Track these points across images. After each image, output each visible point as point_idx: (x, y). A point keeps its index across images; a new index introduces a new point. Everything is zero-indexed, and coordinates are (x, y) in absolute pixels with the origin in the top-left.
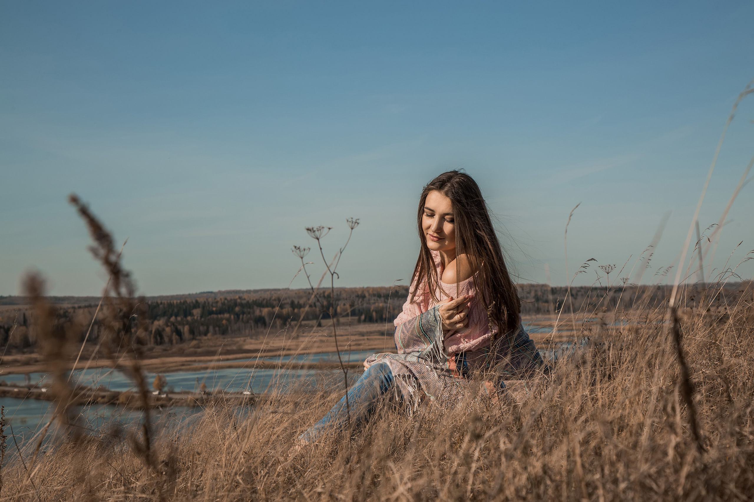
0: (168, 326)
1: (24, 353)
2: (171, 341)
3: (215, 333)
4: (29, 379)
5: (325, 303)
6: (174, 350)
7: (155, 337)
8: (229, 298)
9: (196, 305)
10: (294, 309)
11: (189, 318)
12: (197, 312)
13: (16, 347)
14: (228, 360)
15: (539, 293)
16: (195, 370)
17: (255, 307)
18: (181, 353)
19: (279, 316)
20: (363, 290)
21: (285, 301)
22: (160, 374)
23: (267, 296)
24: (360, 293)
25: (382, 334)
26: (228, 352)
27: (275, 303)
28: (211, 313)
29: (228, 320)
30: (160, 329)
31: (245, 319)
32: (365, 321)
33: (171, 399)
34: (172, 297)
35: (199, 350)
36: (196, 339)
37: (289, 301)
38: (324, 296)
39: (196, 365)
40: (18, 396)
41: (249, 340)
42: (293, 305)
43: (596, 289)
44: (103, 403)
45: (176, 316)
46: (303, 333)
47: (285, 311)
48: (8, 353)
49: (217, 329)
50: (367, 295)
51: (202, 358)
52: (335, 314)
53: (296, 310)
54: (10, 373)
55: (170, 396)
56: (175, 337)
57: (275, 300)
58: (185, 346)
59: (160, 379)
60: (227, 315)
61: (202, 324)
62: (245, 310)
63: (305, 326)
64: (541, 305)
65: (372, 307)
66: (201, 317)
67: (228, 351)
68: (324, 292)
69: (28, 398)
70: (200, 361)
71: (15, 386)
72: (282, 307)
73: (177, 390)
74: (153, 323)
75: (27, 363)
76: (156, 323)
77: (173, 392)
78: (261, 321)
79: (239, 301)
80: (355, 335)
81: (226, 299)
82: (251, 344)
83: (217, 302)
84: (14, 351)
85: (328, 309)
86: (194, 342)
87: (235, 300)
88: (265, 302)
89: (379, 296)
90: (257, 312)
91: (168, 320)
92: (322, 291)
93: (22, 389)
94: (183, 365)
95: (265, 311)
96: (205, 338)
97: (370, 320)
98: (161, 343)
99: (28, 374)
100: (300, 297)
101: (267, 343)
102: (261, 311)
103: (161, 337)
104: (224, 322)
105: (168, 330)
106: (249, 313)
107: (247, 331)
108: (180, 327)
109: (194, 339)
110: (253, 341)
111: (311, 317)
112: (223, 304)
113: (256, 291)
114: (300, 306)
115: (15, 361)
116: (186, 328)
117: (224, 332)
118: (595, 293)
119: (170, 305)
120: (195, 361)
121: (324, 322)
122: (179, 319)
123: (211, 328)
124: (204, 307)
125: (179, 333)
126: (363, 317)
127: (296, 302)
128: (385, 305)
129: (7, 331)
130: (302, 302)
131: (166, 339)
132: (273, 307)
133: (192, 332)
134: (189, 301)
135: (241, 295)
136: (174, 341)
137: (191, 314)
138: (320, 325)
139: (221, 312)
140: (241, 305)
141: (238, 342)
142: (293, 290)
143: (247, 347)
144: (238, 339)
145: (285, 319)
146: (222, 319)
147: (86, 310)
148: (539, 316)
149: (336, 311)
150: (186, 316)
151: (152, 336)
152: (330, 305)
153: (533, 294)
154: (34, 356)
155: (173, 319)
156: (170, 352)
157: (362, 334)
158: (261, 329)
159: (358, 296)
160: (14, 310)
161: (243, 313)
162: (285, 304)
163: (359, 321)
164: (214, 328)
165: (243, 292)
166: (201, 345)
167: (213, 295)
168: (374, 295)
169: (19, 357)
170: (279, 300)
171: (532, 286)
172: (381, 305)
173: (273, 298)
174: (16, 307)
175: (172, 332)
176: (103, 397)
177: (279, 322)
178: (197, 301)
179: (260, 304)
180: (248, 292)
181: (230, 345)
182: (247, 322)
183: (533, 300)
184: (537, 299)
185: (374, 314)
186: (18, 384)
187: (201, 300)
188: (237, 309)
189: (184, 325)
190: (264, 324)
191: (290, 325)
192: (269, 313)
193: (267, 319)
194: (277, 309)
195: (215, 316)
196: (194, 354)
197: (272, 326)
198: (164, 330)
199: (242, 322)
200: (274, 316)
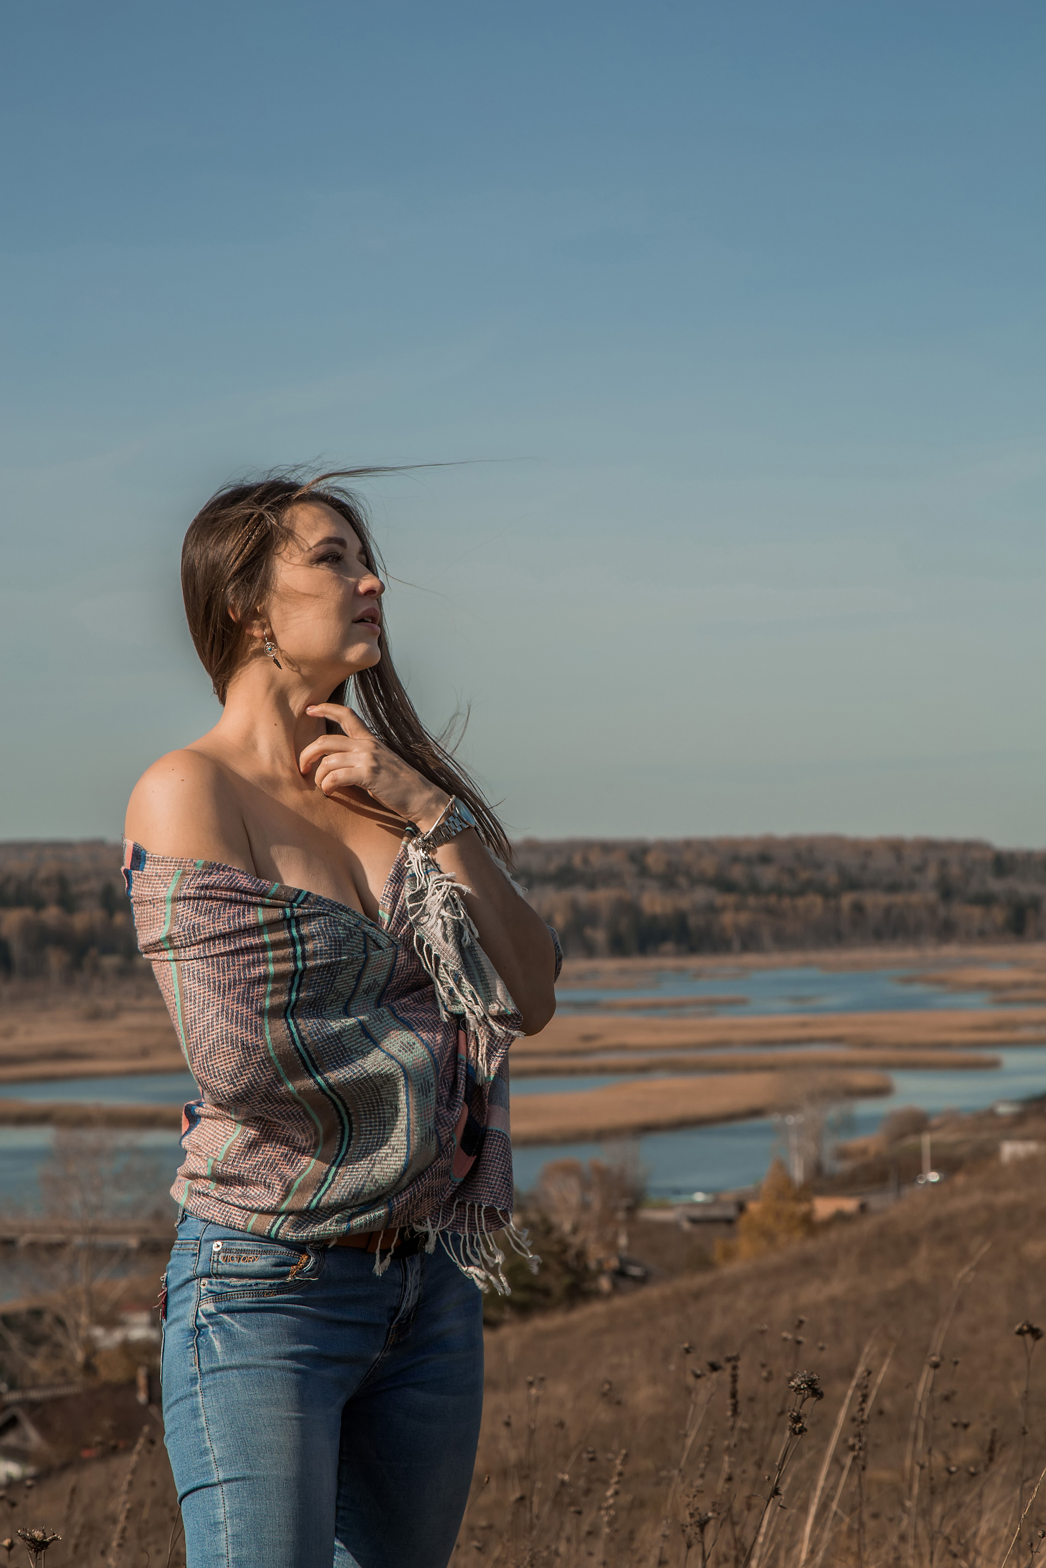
15: (955, 870)
19: (59, 937)
21: (85, 887)
23: (22, 865)
27: (46, 891)
37: (95, 885)
46: (139, 996)
47: (80, 921)
57: (47, 882)
64: (960, 911)
72: (68, 903)
88: (11, 889)
95: (12, 919)
101: (9, 1034)
132: (39, 905)
145: (81, 950)
148: (951, 951)
153: (932, 874)
170: (62, 881)
171: (929, 846)
173: (43, 874)
177: (56, 959)
183: (932, 896)
184: (947, 892)
191: (96, 969)
192: (27, 928)
193: (17, 949)
194: (52, 914)
197: (34, 972)
200: (45, 938)
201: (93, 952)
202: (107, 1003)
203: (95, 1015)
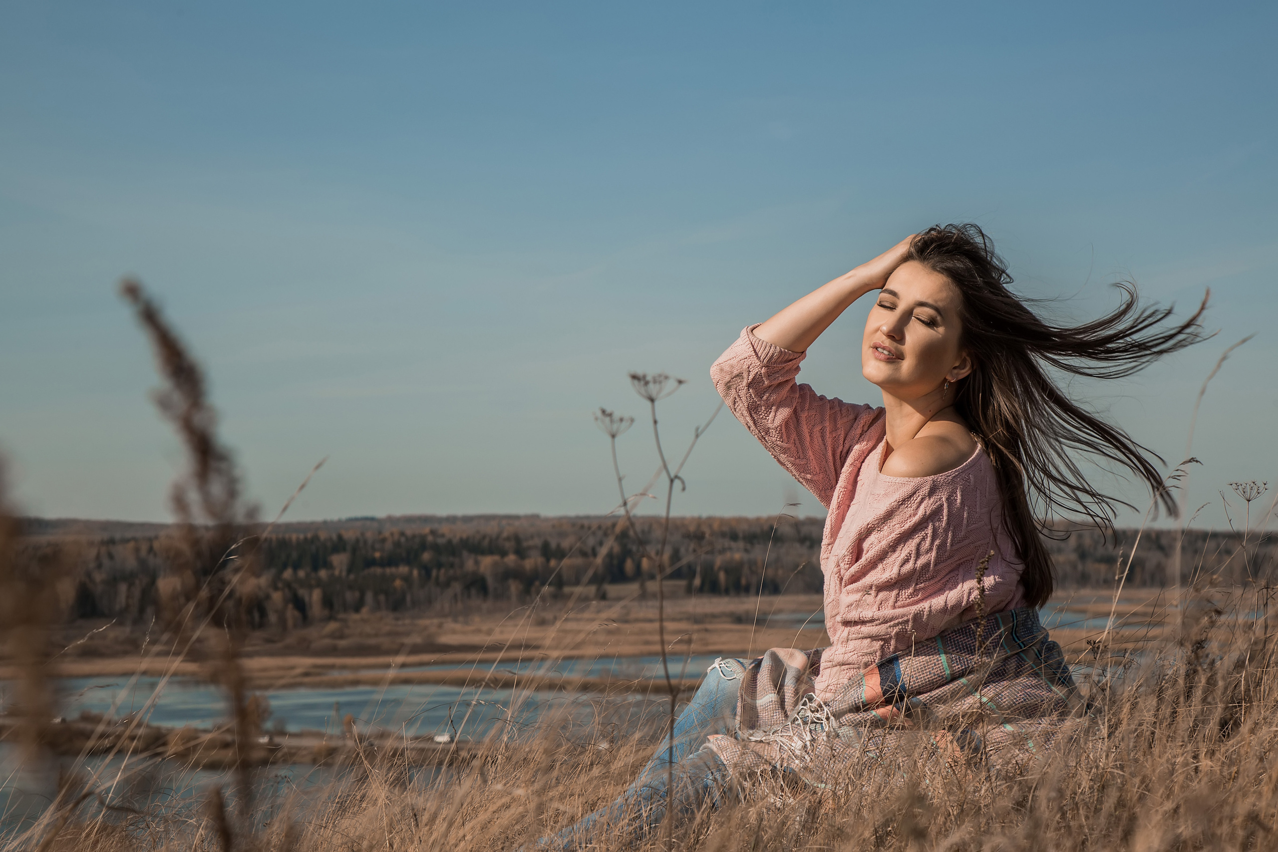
0: (276, 589)
2: (282, 621)
3: (377, 607)
5: (616, 549)
6: (289, 641)
7: (248, 612)
8: (409, 532)
9: (339, 545)
10: (548, 560)
11: (323, 573)
12: (339, 560)
14: (404, 665)
15: (1087, 541)
16: (334, 685)
17: (465, 554)
18: (304, 648)
19: (516, 574)
20: (699, 522)
21: (531, 543)
23: (491, 529)
24: (692, 528)
25: (739, 619)
26: (406, 650)
27: (507, 545)
28: (370, 563)
29: (407, 579)
30: (260, 595)
31: (442, 578)
32: (701, 590)
33: (278, 748)
35: (342, 643)
36: (336, 619)
37: (538, 542)
38: (614, 533)
39: (336, 675)
41: (450, 624)
42: (547, 551)
43: (1215, 535)
45: (295, 568)
47: (529, 564)
49: (382, 598)
50: (708, 533)
51: (349, 661)
52: (638, 575)
53: (553, 563)
55: (278, 740)
56: (291, 613)
57: (508, 539)
58: (312, 632)
60: (403, 569)
61: (351, 587)
62: (444, 559)
63: (574, 597)
64: (1091, 567)
65: (719, 561)
66: (349, 571)
67: (404, 645)
68: (614, 525)
70: (344, 667)
72: (521, 553)
73: (292, 728)
74: (244, 581)
76: (253, 581)
77: (282, 733)
78: (474, 584)
79: (430, 538)
80: (679, 620)
81: (402, 534)
82: (454, 632)
83: (384, 540)
85: (622, 562)
86: (332, 626)
87: (423, 538)
88: (486, 543)
89: (734, 537)
90: (470, 565)
91: (278, 577)
92: (609, 523)
94: (308, 674)
95: (487, 562)
96: (356, 617)
97: (711, 587)
98: (262, 625)
100: (562, 535)
101: (489, 632)
102: (477, 563)
103: (263, 613)
104: (398, 583)
105: (277, 596)
106: (452, 566)
107: (446, 605)
108: (302, 592)
109: (331, 618)
110: (458, 627)
111: (584, 578)
112: (397, 544)
113: (467, 519)
114: (561, 554)
116: (316, 595)
117: (397, 605)
118: (1209, 545)
120: (332, 667)
121: (612, 590)
122: (301, 574)
123: (369, 597)
124: (354, 550)
125: (300, 605)
126: (697, 582)
127: (553, 544)
128: (746, 557)
130: (566, 544)
131: (273, 618)
132: (503, 553)
133: (328, 602)
134: (323, 536)
135: (435, 526)
136: (290, 623)
137: (328, 565)
138: (603, 597)
139: (391, 561)
140: (436, 548)
141: (426, 628)
142: (547, 520)
143: (446, 639)
144: (427, 622)
145: (528, 583)
146: (393, 578)
148: (1086, 592)
149: (638, 566)
150: (315, 568)
151: (243, 609)
152: (626, 553)
153: (1073, 541)
155: (288, 574)
156: (279, 645)
157: (697, 619)
158: (476, 601)
159: (688, 536)
161: (439, 566)
162: (529, 548)
163: (690, 591)
164: (376, 595)
165: (440, 520)
166: (347, 632)
167: (375, 525)
168: (723, 535)
170: (517, 538)
172: (737, 556)
173: (505, 534)
175: (286, 602)
177: (514, 587)
178: (340, 537)
179: (476, 547)
180: (452, 520)
181: (407, 634)
182: (447, 584)
183: (1073, 557)
184: (1083, 554)
185: (722, 576)
187: (349, 535)
188: (426, 556)
189: (311, 587)
190: (484, 590)
191: (539, 594)
192: (496, 568)
193: (490, 581)
194: (511, 559)
195: (378, 570)
196: (333, 651)
197: (501, 595)
198: (268, 597)
199: (437, 583)
200: (507, 575)
201: (537, 583)
202: (548, 615)
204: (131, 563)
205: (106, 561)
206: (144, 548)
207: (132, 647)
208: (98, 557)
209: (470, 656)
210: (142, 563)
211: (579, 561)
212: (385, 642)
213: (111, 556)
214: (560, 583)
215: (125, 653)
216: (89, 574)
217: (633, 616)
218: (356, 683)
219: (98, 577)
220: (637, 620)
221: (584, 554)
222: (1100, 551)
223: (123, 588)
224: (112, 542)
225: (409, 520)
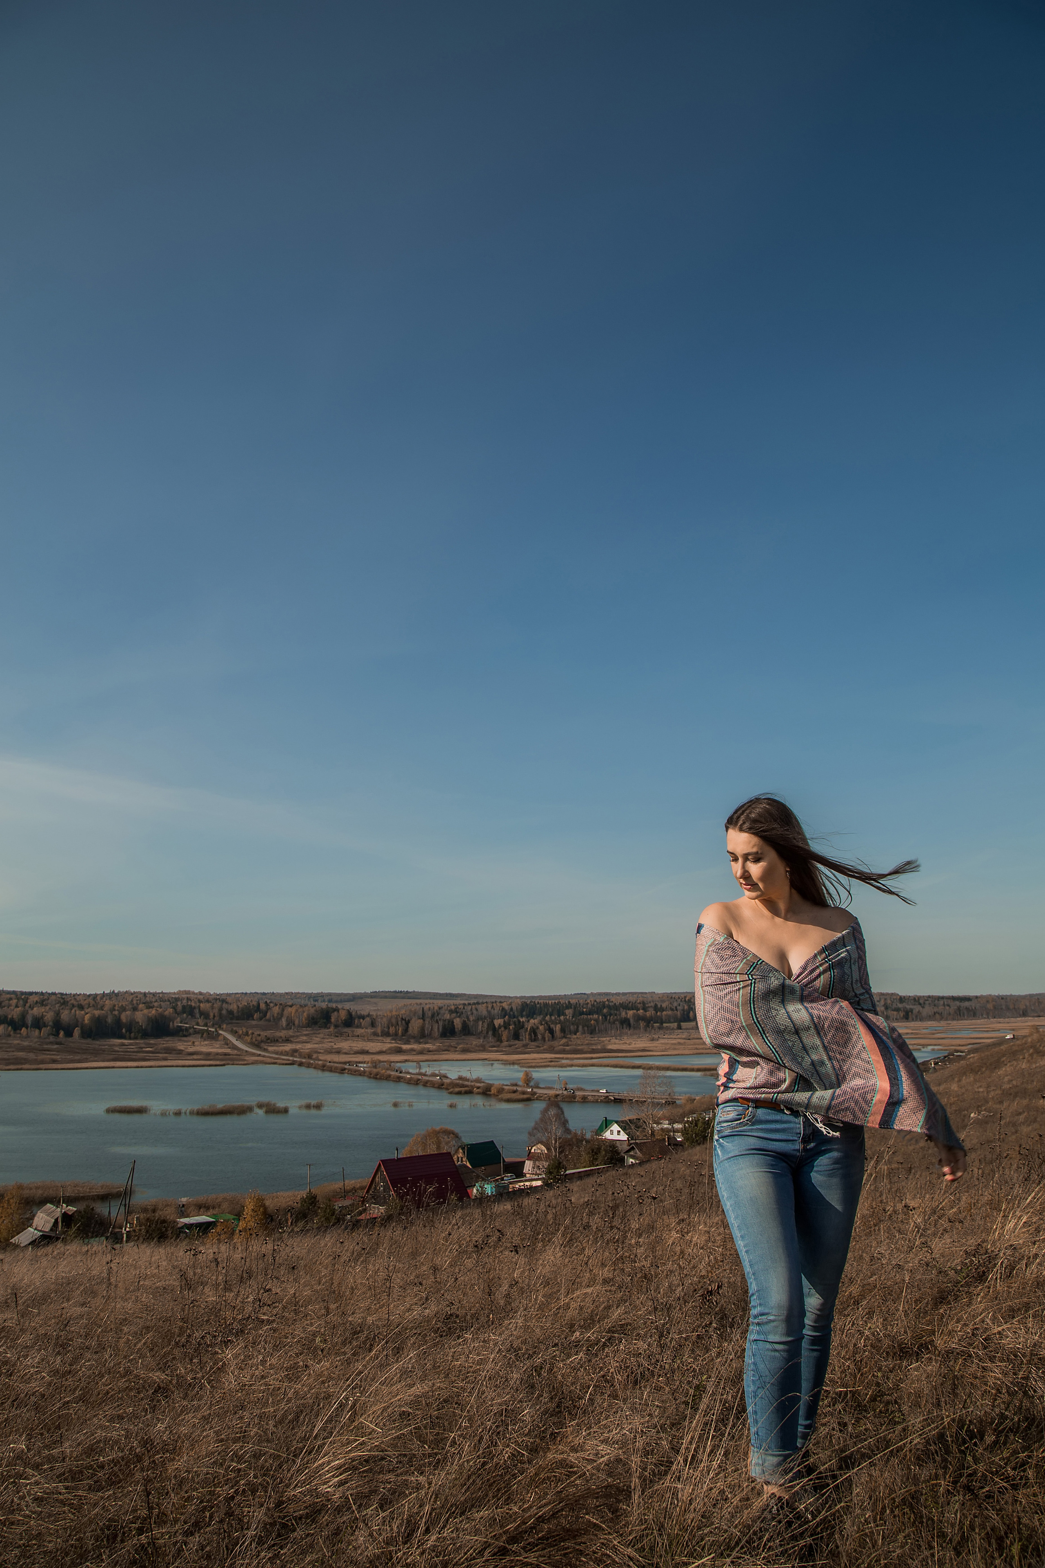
0: (542, 1024)
1: (420, 1043)
2: (544, 1039)
3: (584, 1033)
4: (420, 1068)
5: (686, 1007)
6: (545, 1047)
7: (530, 1034)
8: (598, 1000)
9: (569, 1006)
10: (657, 1013)
11: (562, 1018)
12: (569, 1012)
13: (414, 1037)
14: (592, 1058)
17: (621, 1009)
18: (551, 1050)
19: (643, 1018)
21: (649, 1005)
22: (527, 1069)
23: (633, 999)
26: (594, 1051)
27: (639, 1005)
28: (582, 1013)
29: (597, 1020)
30: (535, 1027)
31: (612, 1020)
33: (535, 1093)
34: (550, 997)
35: (567, 1048)
36: (566, 1038)
37: (652, 1004)
38: (685, 1000)
39: (564, 1061)
40: (409, 1082)
41: (614, 1040)
42: (656, 1008)
43: (943, 998)
44: (478, 1093)
45: (550, 1016)
47: (648, 1014)
48: (408, 1042)
49: (586, 1028)
51: (569, 1056)
53: (659, 1013)
54: (406, 1061)
55: (535, 1090)
56: (547, 1035)
57: (640, 1003)
58: (555, 1043)
59: (527, 1074)
60: (596, 1016)
61: (573, 1024)
62: (612, 1012)
63: (667, 1028)
64: (890, 1013)
66: (573, 1017)
67: (593, 1049)
69: (417, 1084)
70: (567, 1059)
71: (408, 1073)
72: (645, 1009)
73: (541, 1086)
74: (528, 1021)
75: (421, 1053)
76: (532, 1021)
78: (625, 1023)
79: (607, 1003)
81: (595, 1001)
82: (615, 1044)
83: (588, 1003)
84: (412, 1040)
86: (564, 1041)
87: (604, 1002)
88: (630, 1004)
90: (623, 1014)
91: (544, 1019)
92: (683, 996)
93: (413, 1076)
94: (551, 1061)
95: (631, 1013)
96: (575, 1036)
98: (535, 1040)
99: (418, 1062)
100: (663, 1001)
101: (630, 1044)
102: (626, 1013)
103: (535, 1034)
104: (592, 1022)
105: (541, 1027)
106: (616, 1015)
107: (613, 1032)
108: (552, 1026)
109: (565, 1037)
110: (617, 1041)
111: (672, 1020)
112: (593, 1005)
113: (624, 994)
114: (662, 1010)
115: (412, 1050)
116: (558, 1027)
117: (592, 1032)
118: (941, 1002)
119: (546, 1005)
120: (563, 1058)
122: (553, 1018)
123: (580, 1028)
124: (575, 1008)
125: (551, 1032)
127: (659, 1006)
129: (408, 1023)
130: (664, 1005)
131: (540, 1037)
132: (638, 1010)
133: (563, 1030)
134: (562, 1001)
135: (608, 997)
136: (547, 1039)
137: (564, 1014)
138: (679, 1028)
139: (590, 1013)
140: (609, 1007)
141: (603, 1041)
142: (657, 994)
143: (610, 1047)
144: (604, 1039)
145: (649, 1022)
146: (591, 1020)
147: (473, 1006)
150: (559, 1016)
151: (527, 1034)
154: (427, 1046)
155: (548, 1018)
156: (542, 1048)
158: (625, 1030)
160: (417, 1004)
161: (611, 1015)
162: (649, 1007)
164: (583, 1027)
165: (613, 994)
166: (570, 1043)
167: (586, 996)
169: (415, 1046)
170: (644, 1003)
173: (638, 1001)
174: (418, 1001)
175: (545, 1030)
176: (478, 1088)
177: (642, 1024)
178: (569, 1002)
179: (626, 1007)
180: (618, 994)
181: (595, 1044)
182: (614, 1023)
186: (411, 1071)
187: (573, 1001)
188: (605, 1011)
189: (556, 1024)
190: (629, 1025)
191: (653, 1027)
192: (634, 1015)
193: (632, 1021)
194: (641, 1012)
195: (585, 1016)
196: (563, 1052)
197: (637, 1027)
198: (538, 1028)
199: (609, 1022)
200: (638, 1018)
202: (656, 1036)
203: (653, 1040)
204: (485, 1013)
205: (475, 1012)
206: (490, 1006)
207: (483, 1049)
208: (471, 1010)
209: (620, 1055)
210: (489, 1012)
211: (670, 1013)
212: (585, 1048)
213: (477, 1010)
214: (662, 1023)
215: (480, 1051)
216: (468, 1018)
217: (692, 1037)
218: (572, 1066)
219: (471, 1018)
220: (694, 1039)
221: (672, 1010)
222: (894, 1006)
223: (480, 1023)
224: (478, 1003)
225: (600, 994)
